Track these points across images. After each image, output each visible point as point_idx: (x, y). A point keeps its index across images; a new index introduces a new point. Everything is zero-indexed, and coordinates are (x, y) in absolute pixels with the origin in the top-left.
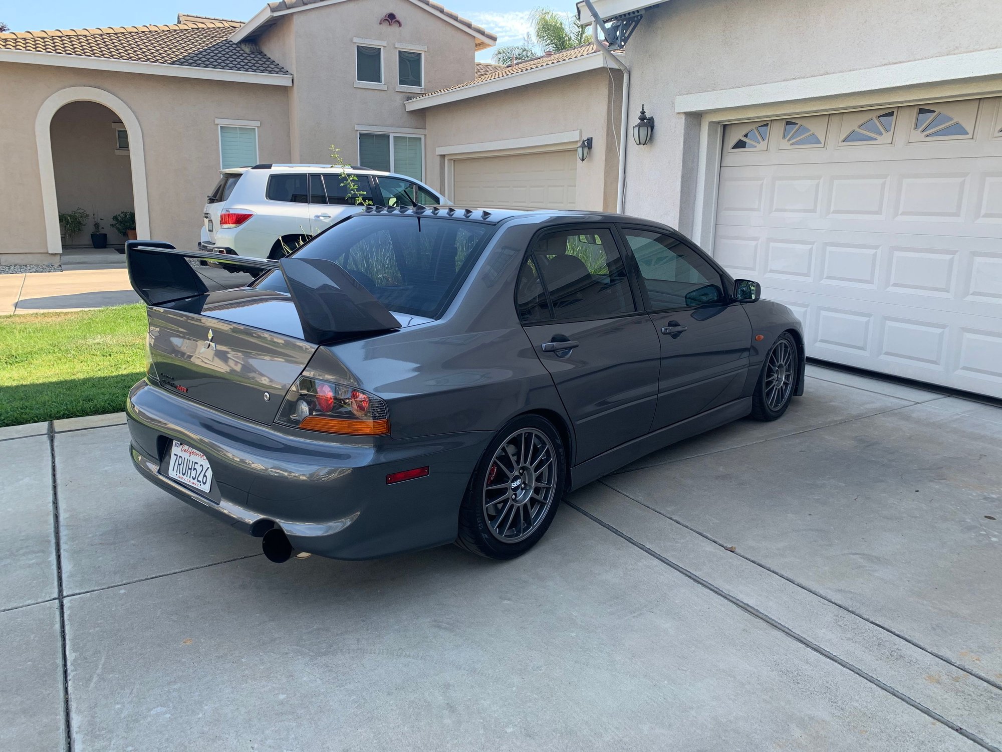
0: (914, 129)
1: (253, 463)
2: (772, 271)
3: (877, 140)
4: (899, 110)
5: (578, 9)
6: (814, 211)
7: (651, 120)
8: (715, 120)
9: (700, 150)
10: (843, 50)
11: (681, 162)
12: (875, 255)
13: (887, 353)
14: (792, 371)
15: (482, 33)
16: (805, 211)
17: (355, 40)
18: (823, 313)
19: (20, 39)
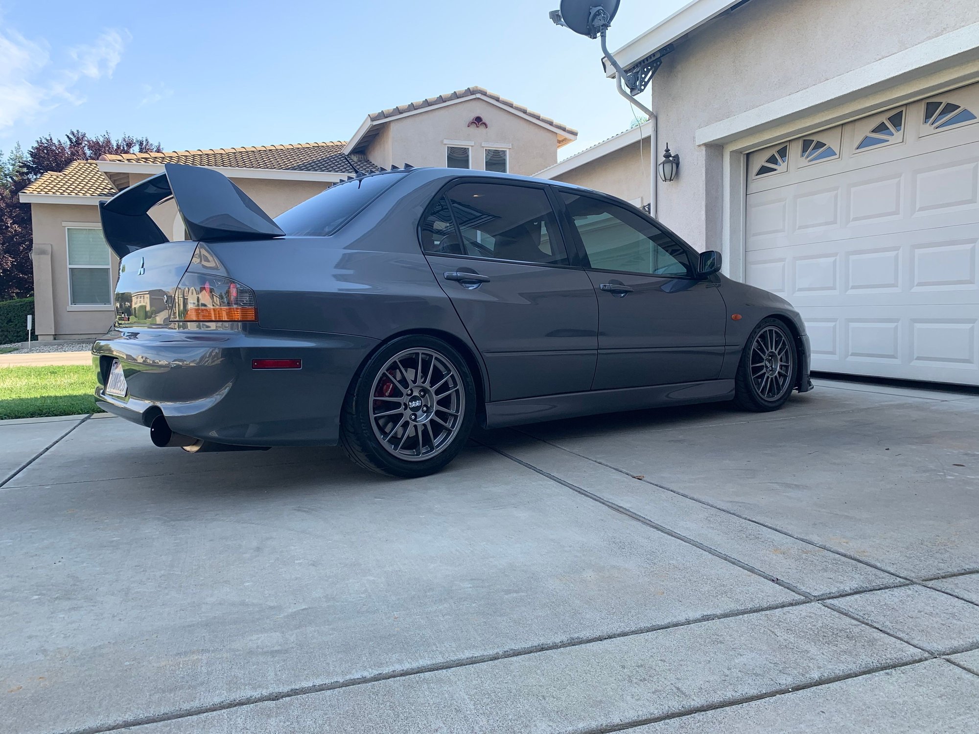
0: (923, 124)
1: (160, 361)
2: (800, 290)
3: (889, 141)
4: (908, 108)
5: (603, 63)
6: (835, 222)
7: (677, 157)
8: (735, 148)
9: (724, 180)
10: (839, 55)
11: (705, 191)
12: (896, 258)
13: (918, 358)
14: (790, 364)
15: (564, 129)
16: (827, 223)
17: (445, 141)
18: (852, 325)
19: (167, 157)
